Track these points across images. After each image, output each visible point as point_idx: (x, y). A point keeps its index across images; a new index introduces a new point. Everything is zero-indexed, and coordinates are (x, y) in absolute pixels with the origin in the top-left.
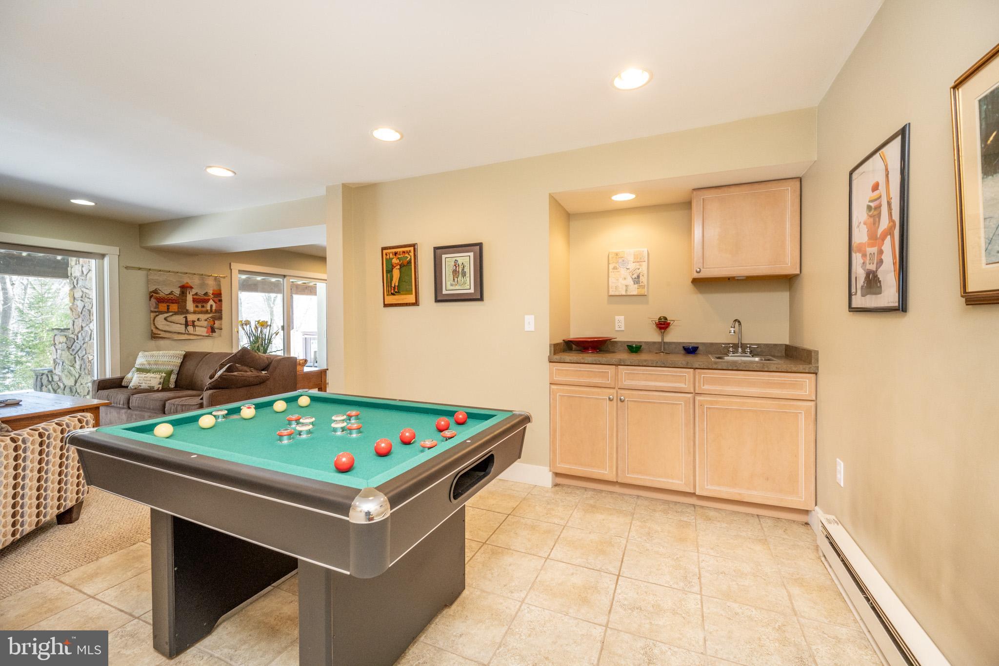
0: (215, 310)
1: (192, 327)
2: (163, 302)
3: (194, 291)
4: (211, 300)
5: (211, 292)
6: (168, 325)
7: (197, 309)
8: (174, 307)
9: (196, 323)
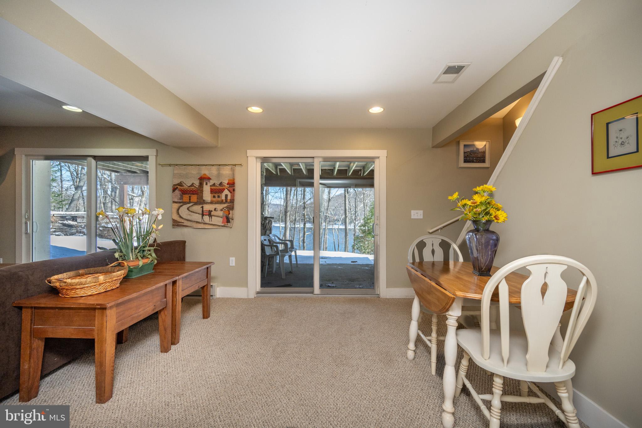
0: (231, 200)
1: (208, 216)
2: (186, 194)
3: (212, 182)
4: (226, 190)
5: (226, 182)
6: (190, 215)
7: (214, 199)
8: (194, 198)
9: (212, 213)
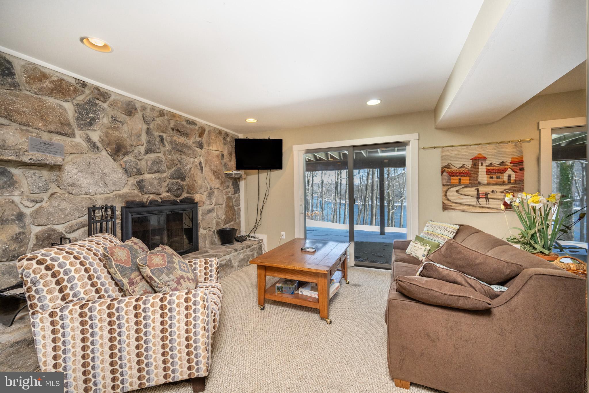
0: (515, 180)
1: (484, 199)
2: (455, 176)
3: (488, 162)
4: (509, 169)
5: (508, 160)
6: (459, 198)
7: (491, 181)
8: (466, 180)
9: (489, 196)
